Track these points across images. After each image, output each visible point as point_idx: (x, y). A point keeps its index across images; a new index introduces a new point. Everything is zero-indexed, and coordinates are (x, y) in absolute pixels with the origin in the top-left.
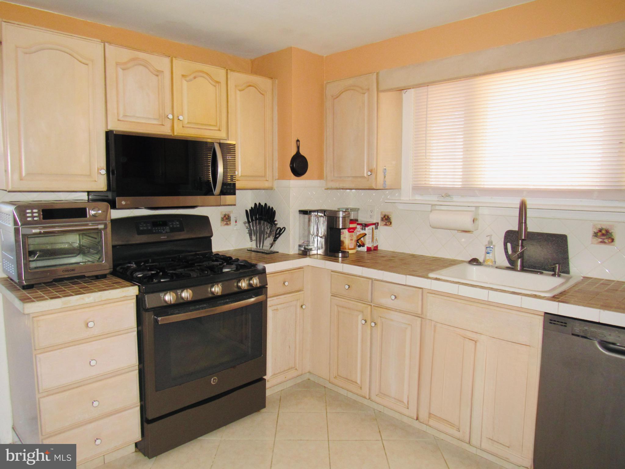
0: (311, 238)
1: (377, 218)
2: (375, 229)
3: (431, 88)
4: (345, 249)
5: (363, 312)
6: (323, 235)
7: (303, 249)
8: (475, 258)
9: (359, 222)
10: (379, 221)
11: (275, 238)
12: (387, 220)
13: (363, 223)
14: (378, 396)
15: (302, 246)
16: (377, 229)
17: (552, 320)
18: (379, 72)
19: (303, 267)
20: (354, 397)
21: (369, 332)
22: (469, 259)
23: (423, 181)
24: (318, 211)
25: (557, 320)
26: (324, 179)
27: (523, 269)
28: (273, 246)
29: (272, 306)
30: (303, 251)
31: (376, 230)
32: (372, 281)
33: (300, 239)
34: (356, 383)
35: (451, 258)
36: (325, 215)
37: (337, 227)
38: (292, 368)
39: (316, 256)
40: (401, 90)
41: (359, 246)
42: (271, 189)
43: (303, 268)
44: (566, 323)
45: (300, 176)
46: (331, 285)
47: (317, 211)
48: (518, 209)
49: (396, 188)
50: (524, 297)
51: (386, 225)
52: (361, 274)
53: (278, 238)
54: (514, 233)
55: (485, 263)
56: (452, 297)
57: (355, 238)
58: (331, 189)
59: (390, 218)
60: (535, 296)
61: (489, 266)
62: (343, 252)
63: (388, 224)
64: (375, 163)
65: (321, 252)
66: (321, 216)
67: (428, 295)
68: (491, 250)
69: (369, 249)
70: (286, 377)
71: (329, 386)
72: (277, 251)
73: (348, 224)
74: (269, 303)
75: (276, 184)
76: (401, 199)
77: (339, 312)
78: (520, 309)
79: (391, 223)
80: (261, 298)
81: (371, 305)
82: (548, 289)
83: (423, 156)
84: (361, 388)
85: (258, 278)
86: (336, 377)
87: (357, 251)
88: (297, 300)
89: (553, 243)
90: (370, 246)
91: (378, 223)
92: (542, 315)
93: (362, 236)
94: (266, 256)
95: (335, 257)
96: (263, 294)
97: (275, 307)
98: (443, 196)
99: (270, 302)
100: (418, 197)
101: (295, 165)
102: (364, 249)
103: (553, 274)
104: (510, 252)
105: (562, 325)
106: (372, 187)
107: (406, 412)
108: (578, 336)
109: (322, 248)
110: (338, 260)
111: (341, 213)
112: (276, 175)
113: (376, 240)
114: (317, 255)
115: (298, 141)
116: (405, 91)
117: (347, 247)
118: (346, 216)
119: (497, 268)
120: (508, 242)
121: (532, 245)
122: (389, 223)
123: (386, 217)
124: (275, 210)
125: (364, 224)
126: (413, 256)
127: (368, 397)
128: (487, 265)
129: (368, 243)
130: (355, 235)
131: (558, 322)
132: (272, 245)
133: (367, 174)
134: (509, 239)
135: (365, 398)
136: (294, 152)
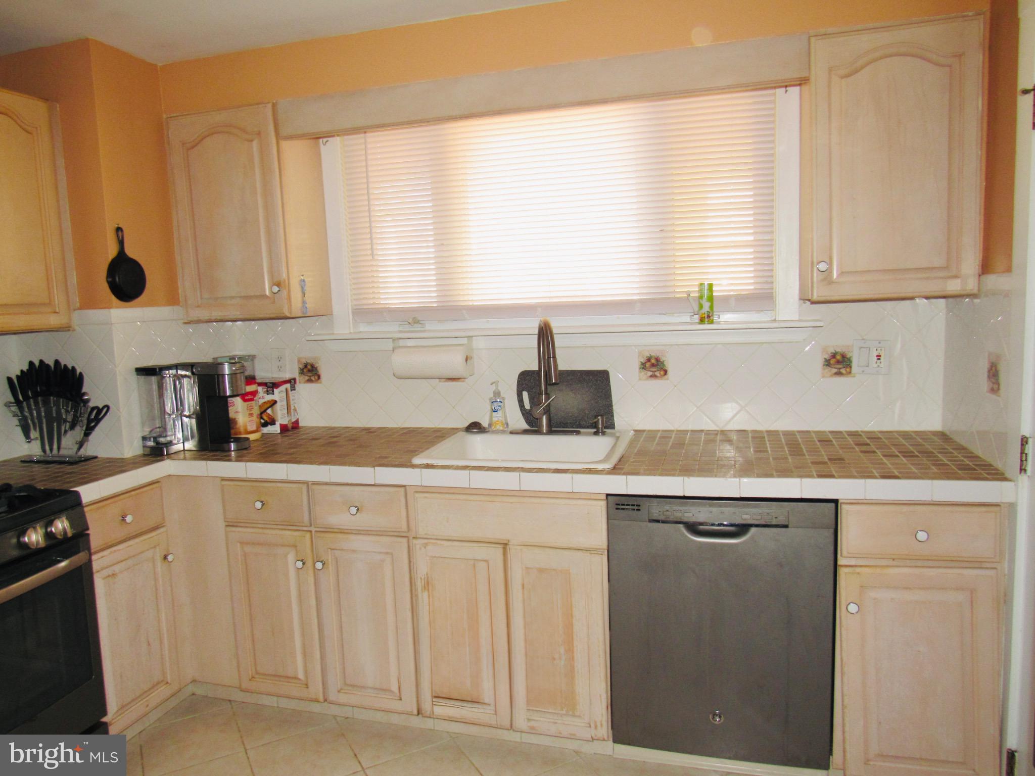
0: (167, 420)
1: (291, 371)
2: (291, 390)
3: (373, 138)
4: (240, 433)
5: (295, 546)
6: (192, 413)
7: (151, 443)
8: (476, 422)
9: (259, 381)
10: (296, 374)
11: (87, 429)
12: (310, 371)
13: (267, 381)
14: (342, 691)
15: (150, 438)
16: (295, 390)
17: (619, 505)
18: (276, 102)
19: (159, 480)
20: (292, 705)
21: (311, 580)
22: (467, 424)
23: (371, 299)
24: (179, 367)
25: (626, 503)
26: (181, 305)
27: (551, 430)
28: (85, 444)
29: (102, 569)
30: (152, 448)
31: (293, 391)
32: (308, 486)
33: (143, 424)
34: (296, 678)
35: (433, 426)
36: (193, 373)
37: (222, 394)
38: (158, 683)
39: (182, 455)
40: (316, 137)
41: (265, 425)
42: (67, 328)
43: (158, 482)
44: (639, 506)
45: (132, 301)
46: (224, 506)
47: (175, 367)
48: (536, 336)
49: (324, 313)
50: (575, 476)
51: (310, 381)
52: (284, 477)
53: (93, 428)
54: (533, 375)
55: (493, 428)
56: (459, 494)
57: (256, 411)
58: (199, 322)
59: (316, 369)
60: (590, 471)
61: (497, 432)
62: (237, 440)
63: (313, 378)
64: (284, 269)
65: (190, 445)
66: (186, 376)
67: (417, 495)
68: (500, 406)
69: (284, 428)
70: (148, 706)
71: (239, 696)
72: (95, 454)
73: (243, 385)
74: (96, 566)
75: (77, 318)
76: (335, 332)
77: (245, 555)
78: (571, 496)
79: (319, 377)
80: (79, 559)
81: (311, 531)
82: (601, 457)
83: (367, 255)
84: (307, 685)
85: (67, 519)
86: (253, 677)
87: (263, 435)
88: (155, 547)
89: (590, 384)
90: (285, 422)
91: (295, 379)
92: (602, 498)
93: (269, 405)
94: (69, 469)
95: (224, 451)
96: (81, 549)
97: (109, 572)
98: (410, 324)
99: (98, 562)
100: (363, 328)
101: (119, 279)
102: (275, 429)
103: (595, 432)
104: (527, 406)
105: (634, 509)
106: (283, 313)
107: (397, 705)
108: (658, 521)
109: (192, 437)
110: (230, 456)
111: (226, 366)
112: (76, 300)
113: (295, 410)
114: (184, 454)
115: (119, 230)
116: (325, 140)
117: (242, 430)
118: (238, 371)
119: (511, 433)
120: (523, 390)
121: (560, 390)
122: (316, 377)
123: (309, 367)
124: (81, 374)
125: (271, 383)
126: (369, 431)
127: (321, 698)
128: (495, 430)
129: (282, 418)
130: (256, 406)
131: (627, 505)
132: (81, 445)
133: (271, 290)
134: (524, 385)
135: (317, 701)
136: (112, 252)
